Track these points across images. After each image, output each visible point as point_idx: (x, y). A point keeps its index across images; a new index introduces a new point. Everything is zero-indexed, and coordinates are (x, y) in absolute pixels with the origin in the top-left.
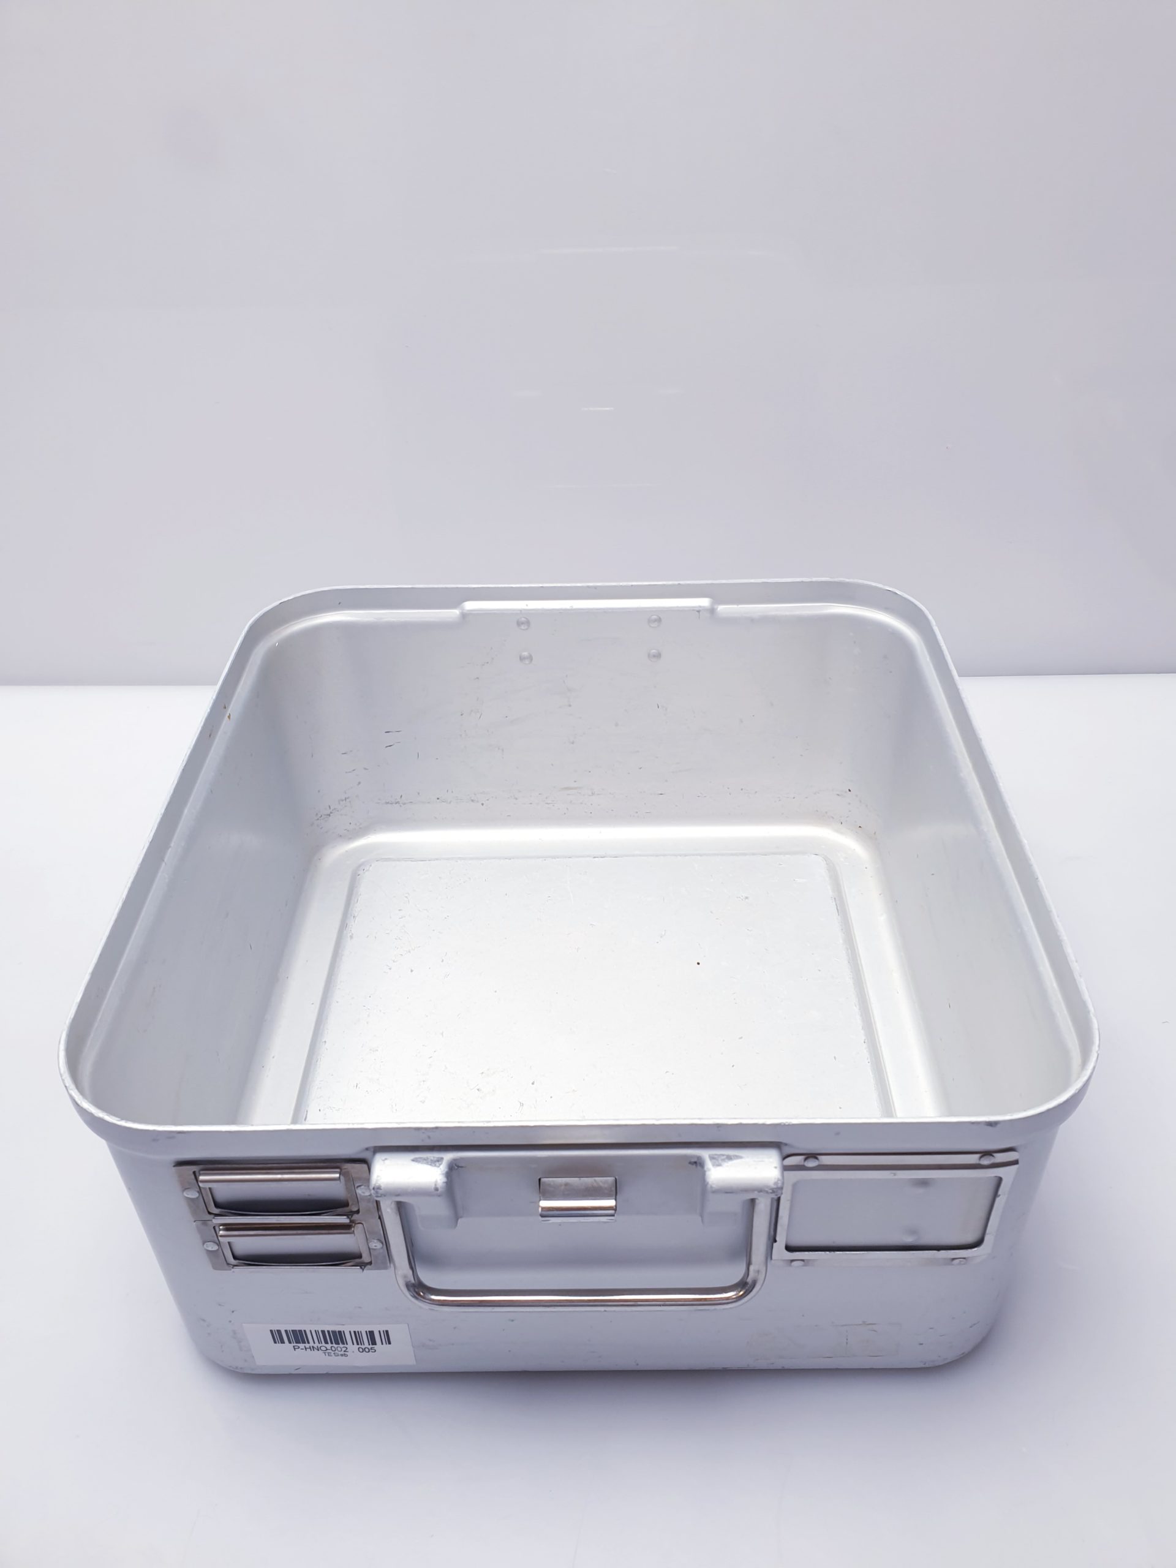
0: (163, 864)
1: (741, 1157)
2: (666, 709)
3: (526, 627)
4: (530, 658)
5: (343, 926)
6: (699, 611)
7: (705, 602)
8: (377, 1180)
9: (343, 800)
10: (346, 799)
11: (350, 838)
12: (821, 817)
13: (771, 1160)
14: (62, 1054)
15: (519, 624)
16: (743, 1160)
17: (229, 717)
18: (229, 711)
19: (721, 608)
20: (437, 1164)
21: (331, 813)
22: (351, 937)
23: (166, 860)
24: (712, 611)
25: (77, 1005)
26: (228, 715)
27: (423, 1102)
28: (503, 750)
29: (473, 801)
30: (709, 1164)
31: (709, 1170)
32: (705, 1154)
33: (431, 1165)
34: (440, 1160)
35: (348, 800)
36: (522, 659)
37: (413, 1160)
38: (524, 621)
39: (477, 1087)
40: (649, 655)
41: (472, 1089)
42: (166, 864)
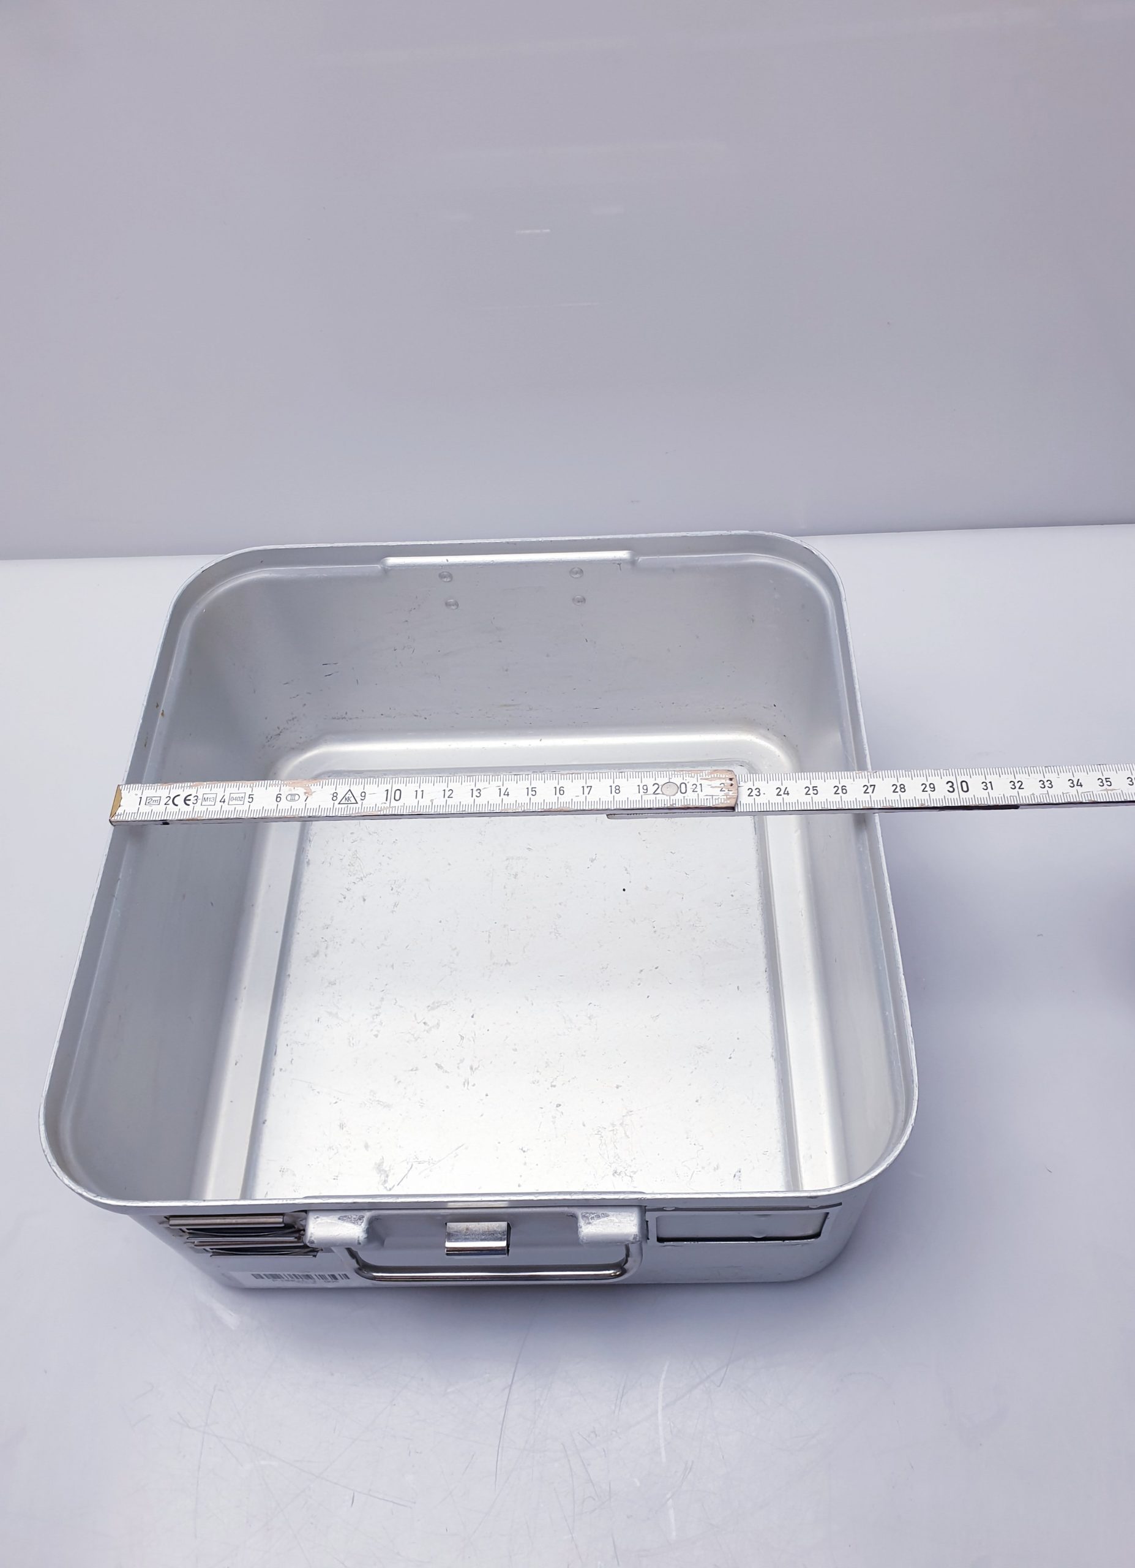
0: (115, 899)
1: (608, 1216)
2: (595, 643)
3: (448, 580)
4: (457, 604)
5: (301, 850)
6: (619, 564)
7: (623, 554)
8: (311, 1237)
9: (290, 720)
10: (293, 719)
11: (303, 749)
12: (748, 723)
13: (632, 1219)
14: (42, 1128)
15: (441, 576)
16: (609, 1218)
17: (162, 714)
18: (162, 707)
19: (641, 559)
20: (359, 1222)
21: (281, 732)
22: (308, 863)
23: (116, 896)
24: (633, 562)
25: (50, 1075)
26: (161, 712)
27: (376, 1036)
28: (439, 677)
29: (416, 716)
30: (581, 1222)
31: (581, 1227)
32: (579, 1212)
33: (354, 1223)
34: (361, 1218)
35: (295, 720)
36: (447, 604)
37: (339, 1219)
38: (445, 573)
39: (424, 1021)
40: (573, 599)
41: (418, 1023)
42: (116, 899)
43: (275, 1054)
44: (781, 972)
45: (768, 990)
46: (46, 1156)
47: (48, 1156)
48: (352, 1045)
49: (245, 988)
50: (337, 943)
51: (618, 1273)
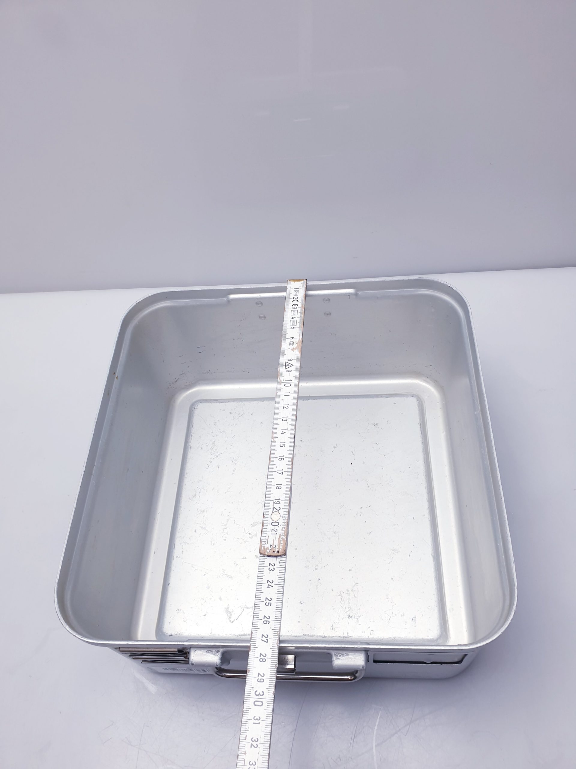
0: (92, 476)
2: (336, 335)
3: (261, 305)
4: (265, 317)
5: (187, 441)
6: (349, 296)
7: (351, 291)
8: (192, 661)
9: (182, 375)
10: (183, 374)
11: (188, 388)
12: (416, 374)
13: (361, 657)
14: (56, 599)
15: (257, 303)
16: (349, 656)
17: (117, 378)
18: (117, 374)
19: (360, 293)
20: (217, 654)
21: (177, 380)
22: (190, 448)
23: (93, 474)
24: (356, 294)
25: (60, 571)
26: (116, 376)
28: (256, 353)
29: (244, 371)
30: (334, 658)
31: (334, 661)
32: (333, 652)
33: (214, 654)
34: (218, 652)
35: (184, 374)
36: (260, 317)
37: (207, 652)
38: (259, 302)
40: (325, 314)
42: (93, 476)
43: (174, 549)
44: (436, 509)
45: (429, 519)
46: (58, 614)
47: (58, 615)
48: (213, 545)
49: (159, 513)
50: (205, 490)
51: (352, 678)
